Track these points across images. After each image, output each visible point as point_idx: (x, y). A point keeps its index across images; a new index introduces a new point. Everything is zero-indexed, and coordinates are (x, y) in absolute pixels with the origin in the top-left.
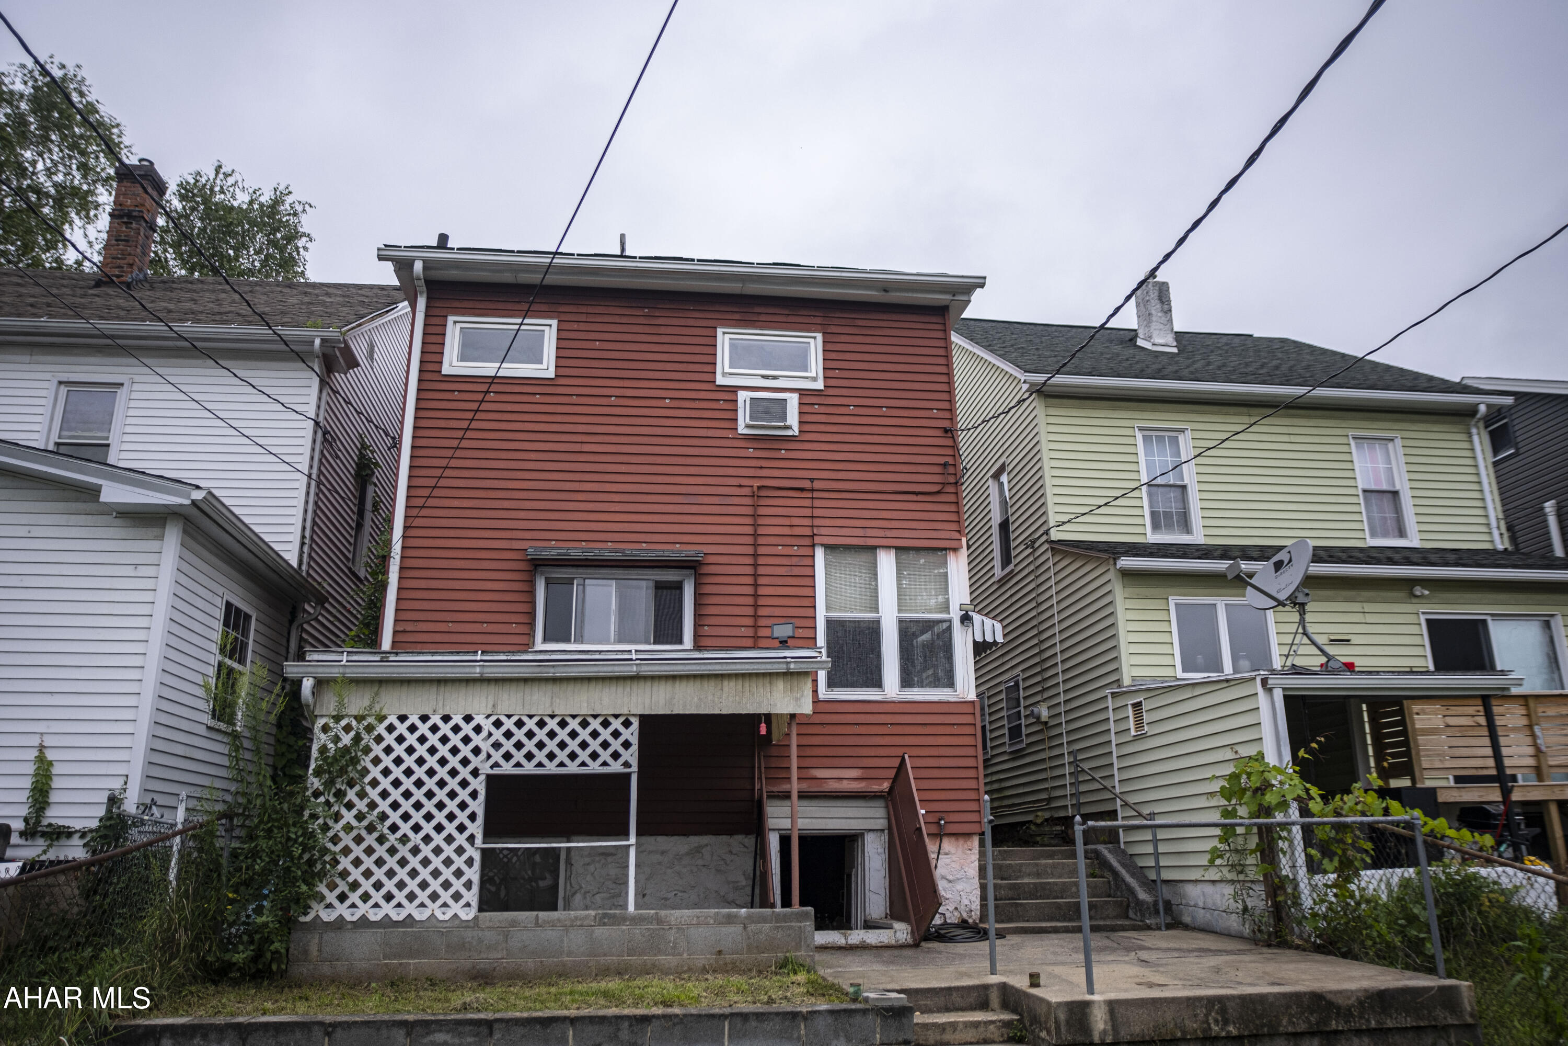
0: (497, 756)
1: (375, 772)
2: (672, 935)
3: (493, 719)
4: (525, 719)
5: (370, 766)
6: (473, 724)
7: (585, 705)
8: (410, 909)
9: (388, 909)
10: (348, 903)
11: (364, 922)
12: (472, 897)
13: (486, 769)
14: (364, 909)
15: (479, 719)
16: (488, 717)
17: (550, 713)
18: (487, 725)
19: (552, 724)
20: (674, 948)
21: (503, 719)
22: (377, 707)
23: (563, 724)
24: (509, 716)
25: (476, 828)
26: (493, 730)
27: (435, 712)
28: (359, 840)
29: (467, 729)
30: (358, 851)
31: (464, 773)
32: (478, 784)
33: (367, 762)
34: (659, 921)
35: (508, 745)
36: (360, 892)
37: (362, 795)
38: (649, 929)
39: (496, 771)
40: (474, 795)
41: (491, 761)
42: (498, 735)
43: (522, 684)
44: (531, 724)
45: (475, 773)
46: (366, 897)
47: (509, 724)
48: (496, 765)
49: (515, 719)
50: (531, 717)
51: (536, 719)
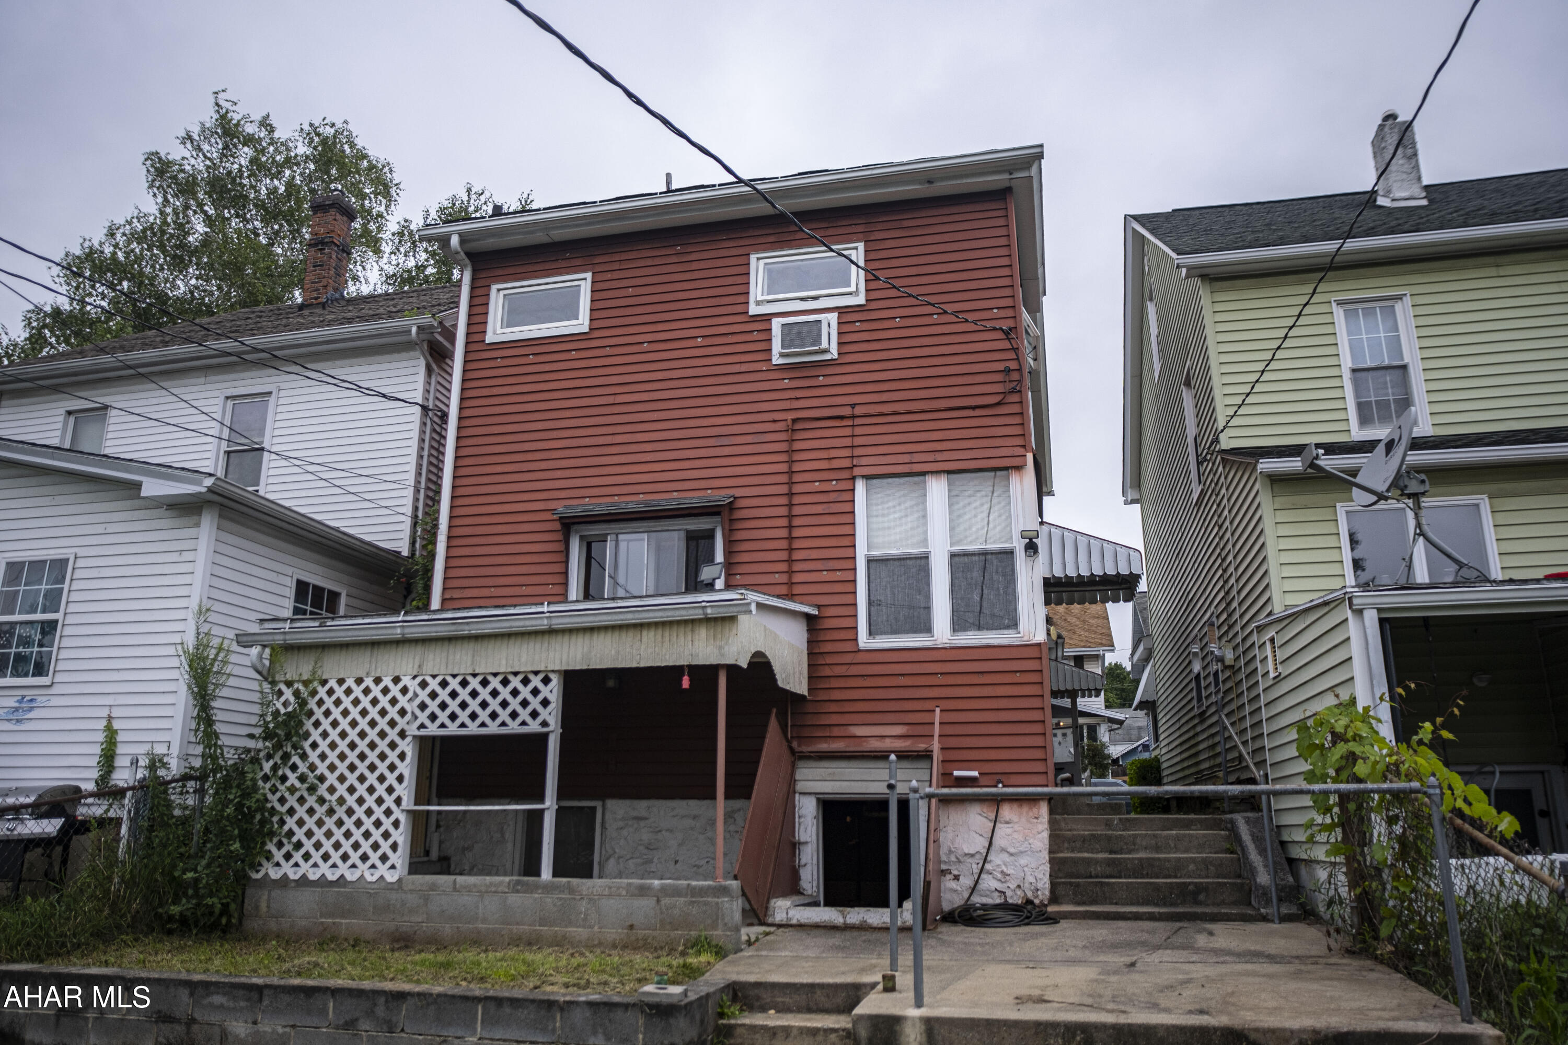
0: (423, 717)
1: (315, 735)
2: (583, 906)
3: (419, 679)
4: (449, 679)
5: (312, 729)
6: (400, 685)
7: (504, 662)
8: (343, 869)
9: (324, 868)
10: (292, 862)
11: (304, 881)
12: (399, 859)
13: (412, 730)
14: (305, 867)
15: (406, 681)
16: (414, 677)
17: (471, 672)
18: (413, 685)
19: (474, 683)
20: (585, 919)
21: (429, 679)
22: (319, 673)
23: (485, 683)
24: (434, 677)
25: (405, 791)
26: (419, 690)
27: (368, 675)
28: (301, 800)
29: (395, 691)
30: (301, 812)
31: (393, 734)
32: (407, 746)
33: (308, 725)
34: (571, 890)
35: (433, 706)
36: (303, 851)
37: (304, 756)
38: (560, 899)
39: (423, 732)
40: (402, 756)
41: (418, 723)
42: (423, 695)
43: (446, 643)
44: (454, 684)
45: (402, 734)
46: (307, 857)
47: (434, 684)
48: (422, 726)
49: (439, 679)
50: (454, 676)
51: (459, 679)
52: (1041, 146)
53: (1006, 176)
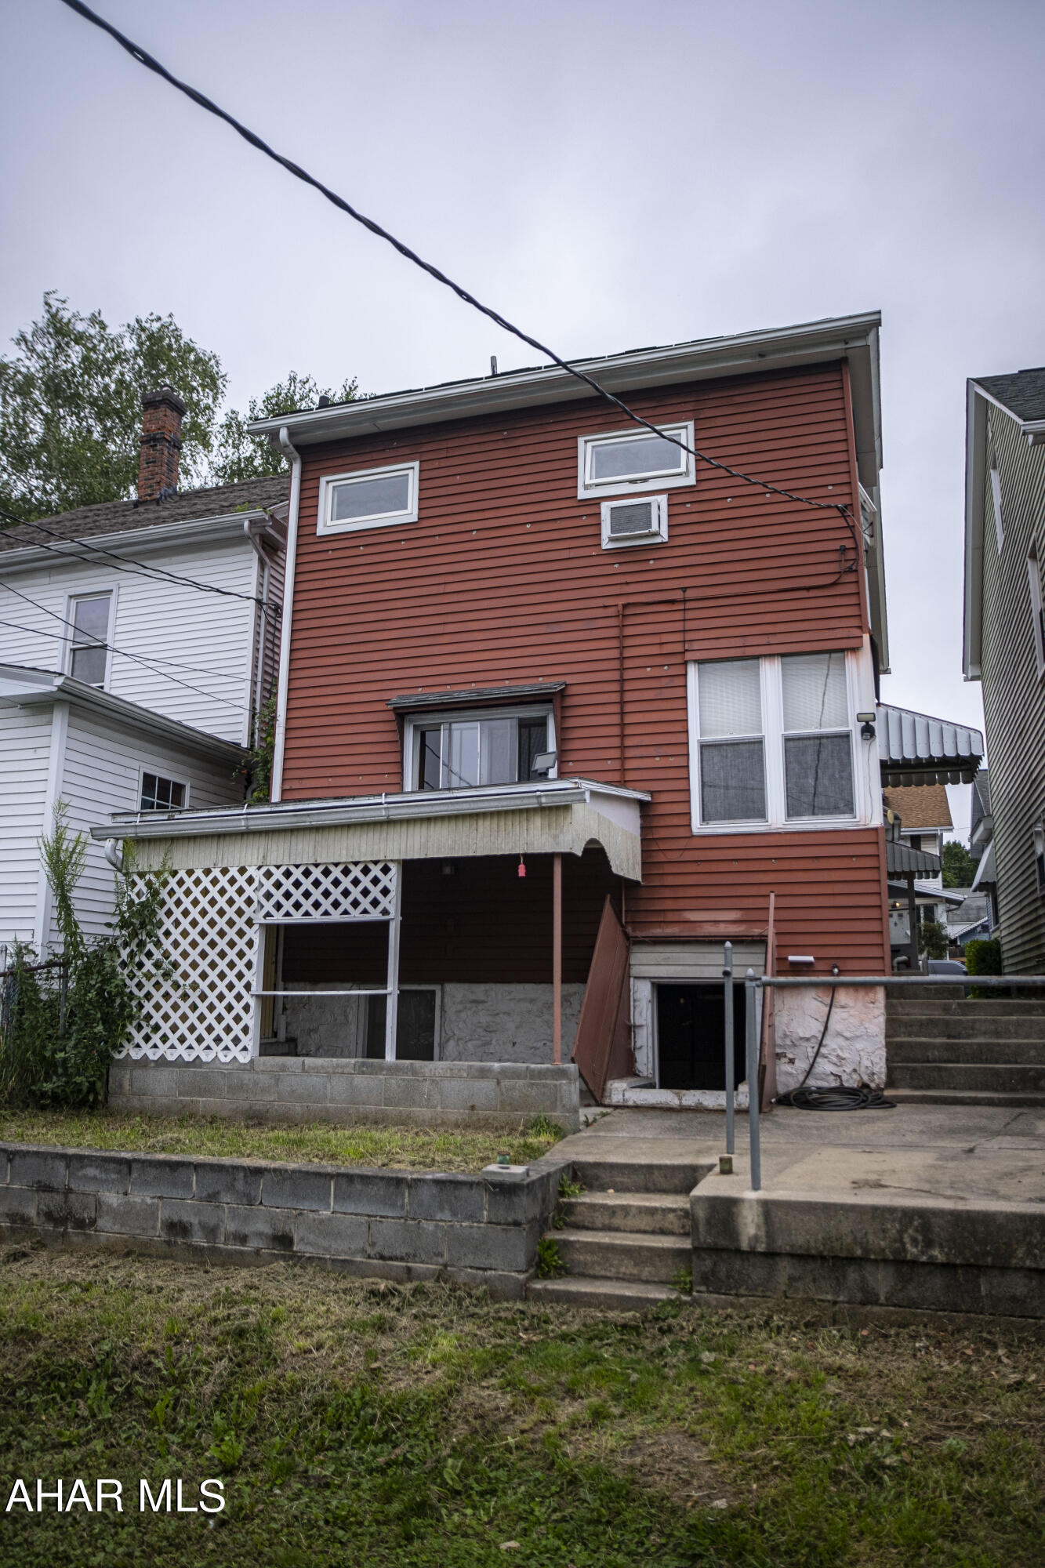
0: (269, 906)
1: (168, 924)
2: (426, 1087)
3: (264, 870)
4: (292, 869)
5: (164, 918)
6: (246, 875)
7: (344, 852)
8: (199, 1050)
9: (181, 1050)
10: (151, 1043)
11: (162, 1062)
12: (251, 1041)
13: (259, 919)
14: (163, 1048)
15: (251, 871)
16: (259, 868)
17: (313, 862)
18: (258, 876)
19: (316, 873)
20: (429, 1099)
21: (273, 869)
22: (169, 863)
23: (326, 873)
24: (278, 867)
25: (255, 977)
26: (264, 880)
27: (215, 866)
28: (157, 986)
29: (241, 881)
30: (157, 996)
31: (240, 923)
32: (254, 934)
33: (161, 914)
34: (415, 1073)
35: (278, 895)
36: (160, 1033)
37: (158, 944)
38: (404, 1080)
39: (269, 920)
40: (250, 944)
41: (264, 912)
42: (268, 885)
43: (289, 834)
44: (297, 874)
45: (250, 923)
46: (164, 1039)
47: (278, 874)
48: (268, 915)
49: (283, 869)
50: (297, 866)
51: (302, 869)
52: (879, 312)
53: (840, 346)
